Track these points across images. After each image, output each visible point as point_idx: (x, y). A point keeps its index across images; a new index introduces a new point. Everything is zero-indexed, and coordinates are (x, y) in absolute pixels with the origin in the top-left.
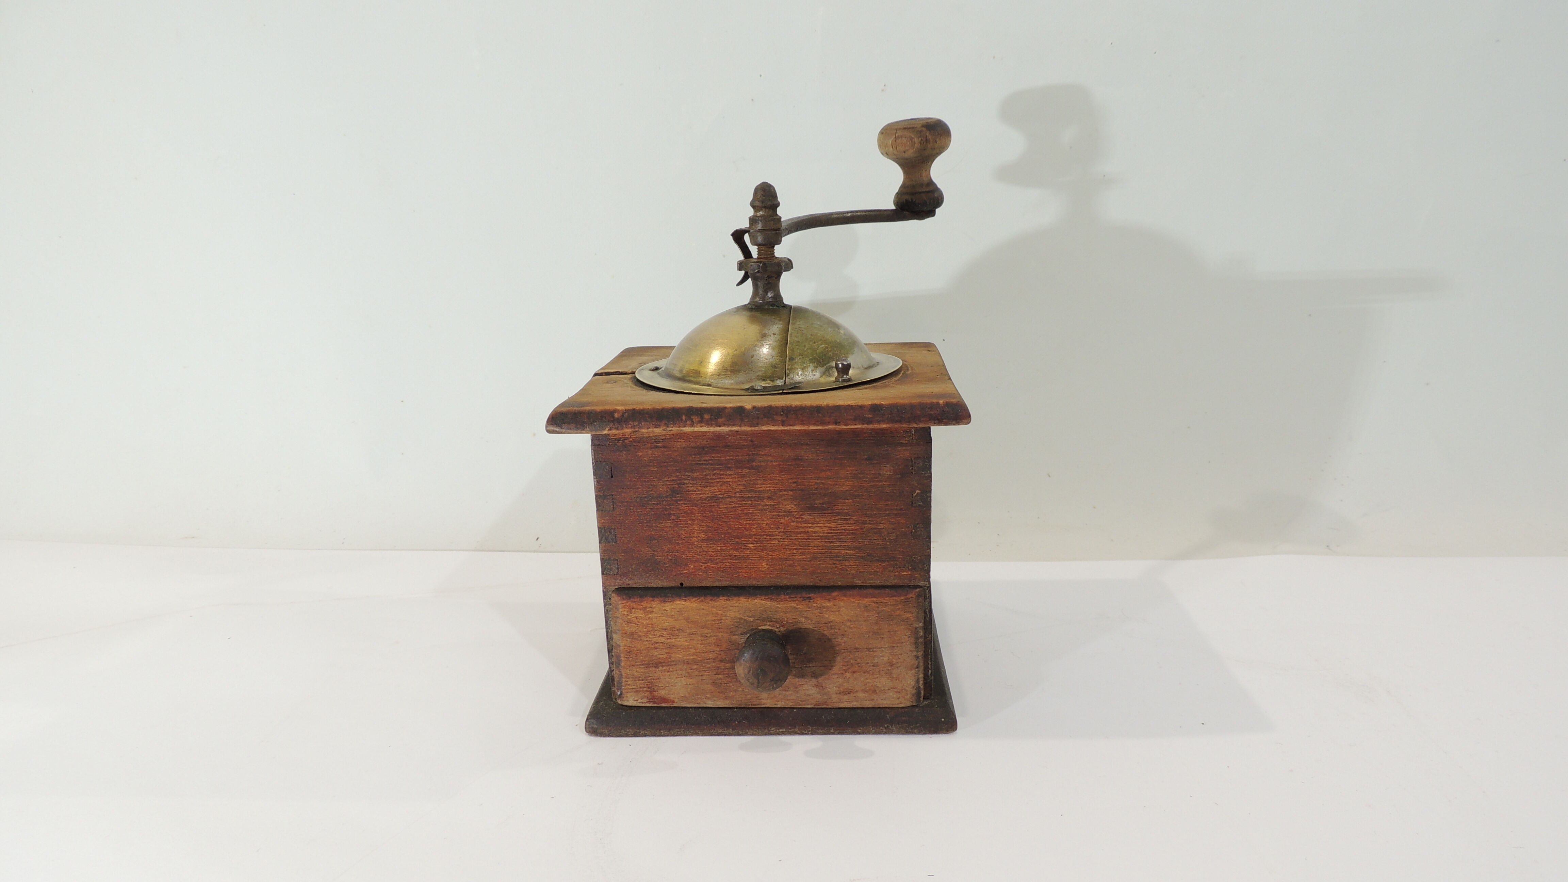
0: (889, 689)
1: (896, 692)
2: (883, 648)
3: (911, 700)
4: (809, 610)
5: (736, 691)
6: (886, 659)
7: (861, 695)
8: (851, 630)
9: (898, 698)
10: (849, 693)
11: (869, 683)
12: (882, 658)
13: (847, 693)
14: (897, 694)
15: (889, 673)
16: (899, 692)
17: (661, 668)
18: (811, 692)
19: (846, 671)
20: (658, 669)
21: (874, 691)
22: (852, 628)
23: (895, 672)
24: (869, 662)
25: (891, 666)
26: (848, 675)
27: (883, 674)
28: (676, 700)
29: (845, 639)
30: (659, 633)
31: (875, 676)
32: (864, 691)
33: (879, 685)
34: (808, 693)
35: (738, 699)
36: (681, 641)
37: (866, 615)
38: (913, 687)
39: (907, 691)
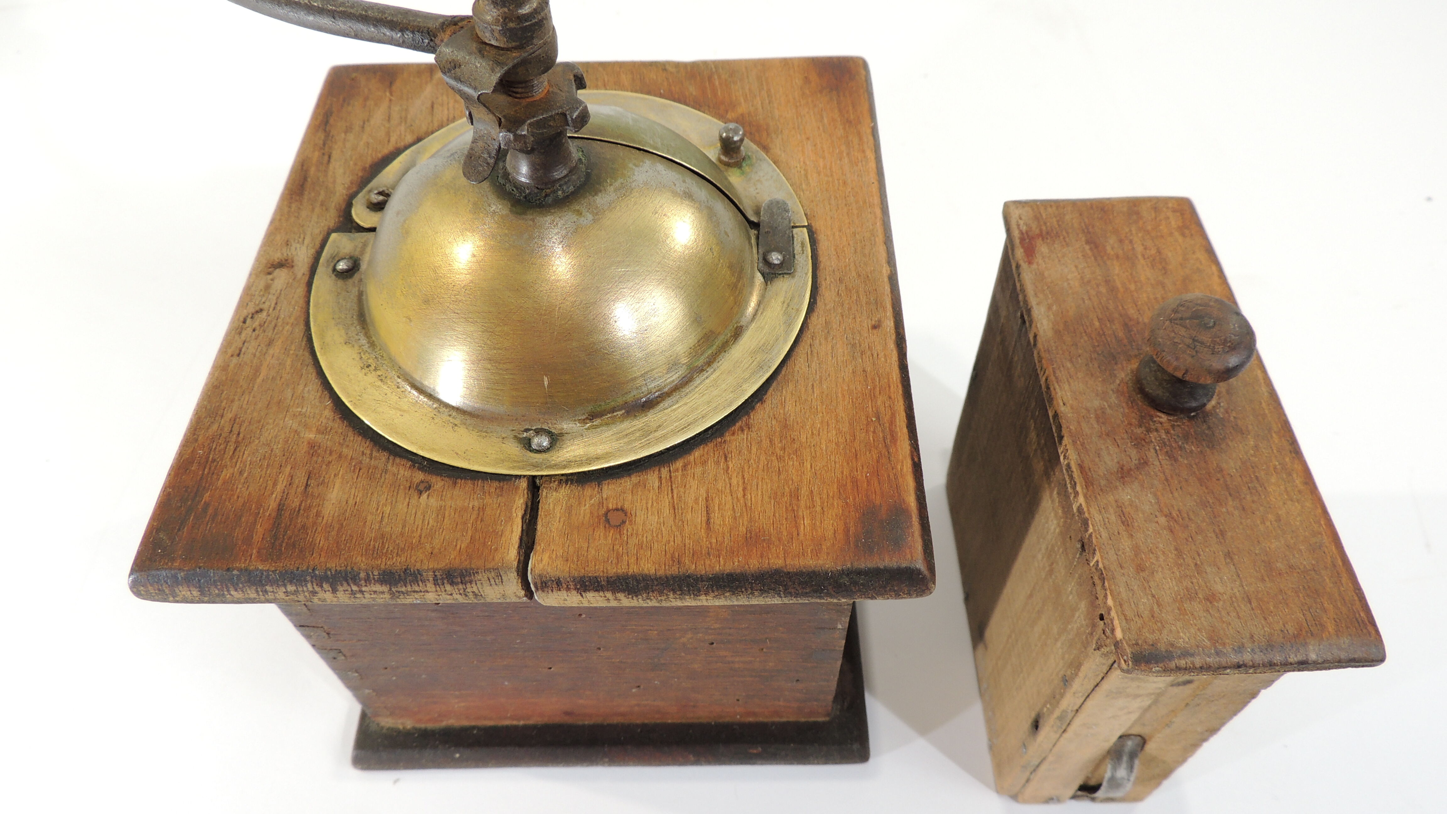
0: (1153, 596)
1: (1152, 611)
2: (1241, 581)
3: (1140, 642)
4: (1275, 451)
5: (1075, 344)
6: (1219, 588)
7: (1126, 544)
8: (1259, 522)
9: (1140, 616)
10: (1123, 522)
11: (1157, 558)
12: (1217, 579)
13: (1124, 519)
14: (1147, 612)
15: (1191, 596)
16: (1153, 616)
17: (1087, 247)
18: (1107, 459)
19: (1169, 516)
20: (1084, 243)
21: (1140, 568)
22: (1263, 522)
23: (1197, 607)
24: (1203, 557)
25: (1207, 599)
26: (1162, 520)
27: (1185, 584)
28: (1034, 266)
29: (1236, 513)
30: (1149, 243)
31: (1175, 569)
32: (1137, 550)
33: (1158, 576)
34: (1104, 453)
35: (1059, 348)
36: (1145, 273)
37: (1302, 547)
38: (1172, 645)
39: (1160, 631)
